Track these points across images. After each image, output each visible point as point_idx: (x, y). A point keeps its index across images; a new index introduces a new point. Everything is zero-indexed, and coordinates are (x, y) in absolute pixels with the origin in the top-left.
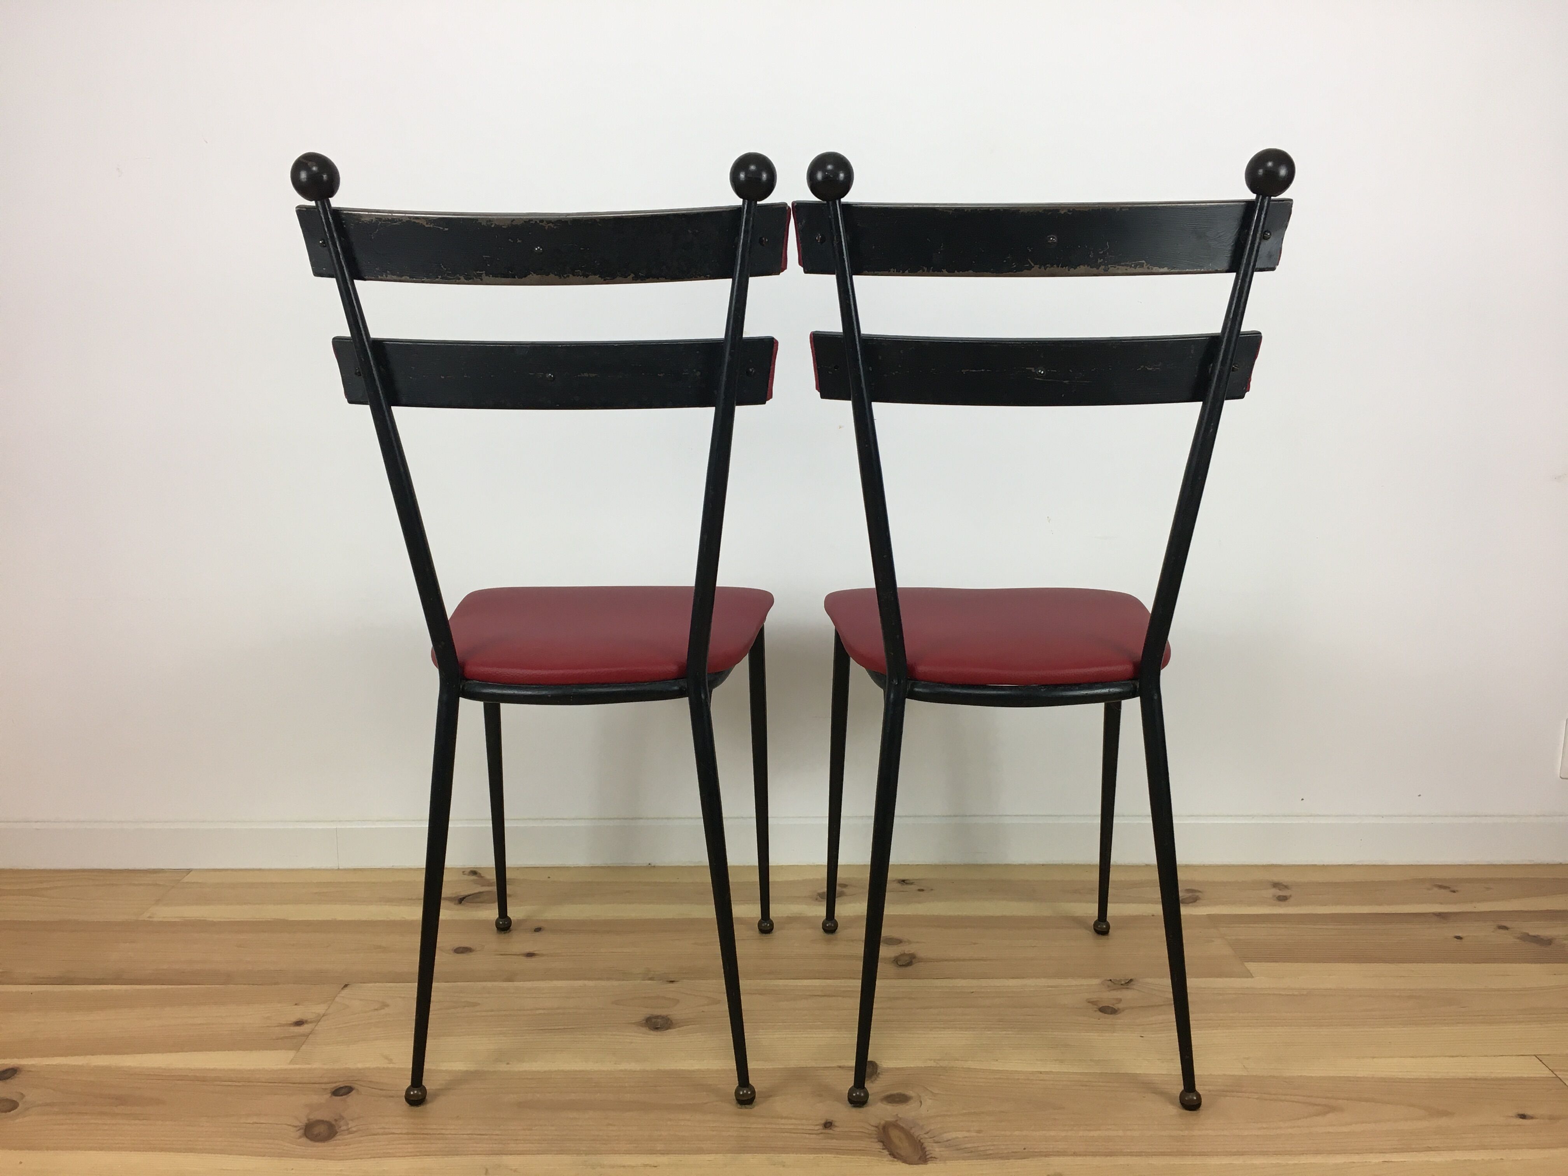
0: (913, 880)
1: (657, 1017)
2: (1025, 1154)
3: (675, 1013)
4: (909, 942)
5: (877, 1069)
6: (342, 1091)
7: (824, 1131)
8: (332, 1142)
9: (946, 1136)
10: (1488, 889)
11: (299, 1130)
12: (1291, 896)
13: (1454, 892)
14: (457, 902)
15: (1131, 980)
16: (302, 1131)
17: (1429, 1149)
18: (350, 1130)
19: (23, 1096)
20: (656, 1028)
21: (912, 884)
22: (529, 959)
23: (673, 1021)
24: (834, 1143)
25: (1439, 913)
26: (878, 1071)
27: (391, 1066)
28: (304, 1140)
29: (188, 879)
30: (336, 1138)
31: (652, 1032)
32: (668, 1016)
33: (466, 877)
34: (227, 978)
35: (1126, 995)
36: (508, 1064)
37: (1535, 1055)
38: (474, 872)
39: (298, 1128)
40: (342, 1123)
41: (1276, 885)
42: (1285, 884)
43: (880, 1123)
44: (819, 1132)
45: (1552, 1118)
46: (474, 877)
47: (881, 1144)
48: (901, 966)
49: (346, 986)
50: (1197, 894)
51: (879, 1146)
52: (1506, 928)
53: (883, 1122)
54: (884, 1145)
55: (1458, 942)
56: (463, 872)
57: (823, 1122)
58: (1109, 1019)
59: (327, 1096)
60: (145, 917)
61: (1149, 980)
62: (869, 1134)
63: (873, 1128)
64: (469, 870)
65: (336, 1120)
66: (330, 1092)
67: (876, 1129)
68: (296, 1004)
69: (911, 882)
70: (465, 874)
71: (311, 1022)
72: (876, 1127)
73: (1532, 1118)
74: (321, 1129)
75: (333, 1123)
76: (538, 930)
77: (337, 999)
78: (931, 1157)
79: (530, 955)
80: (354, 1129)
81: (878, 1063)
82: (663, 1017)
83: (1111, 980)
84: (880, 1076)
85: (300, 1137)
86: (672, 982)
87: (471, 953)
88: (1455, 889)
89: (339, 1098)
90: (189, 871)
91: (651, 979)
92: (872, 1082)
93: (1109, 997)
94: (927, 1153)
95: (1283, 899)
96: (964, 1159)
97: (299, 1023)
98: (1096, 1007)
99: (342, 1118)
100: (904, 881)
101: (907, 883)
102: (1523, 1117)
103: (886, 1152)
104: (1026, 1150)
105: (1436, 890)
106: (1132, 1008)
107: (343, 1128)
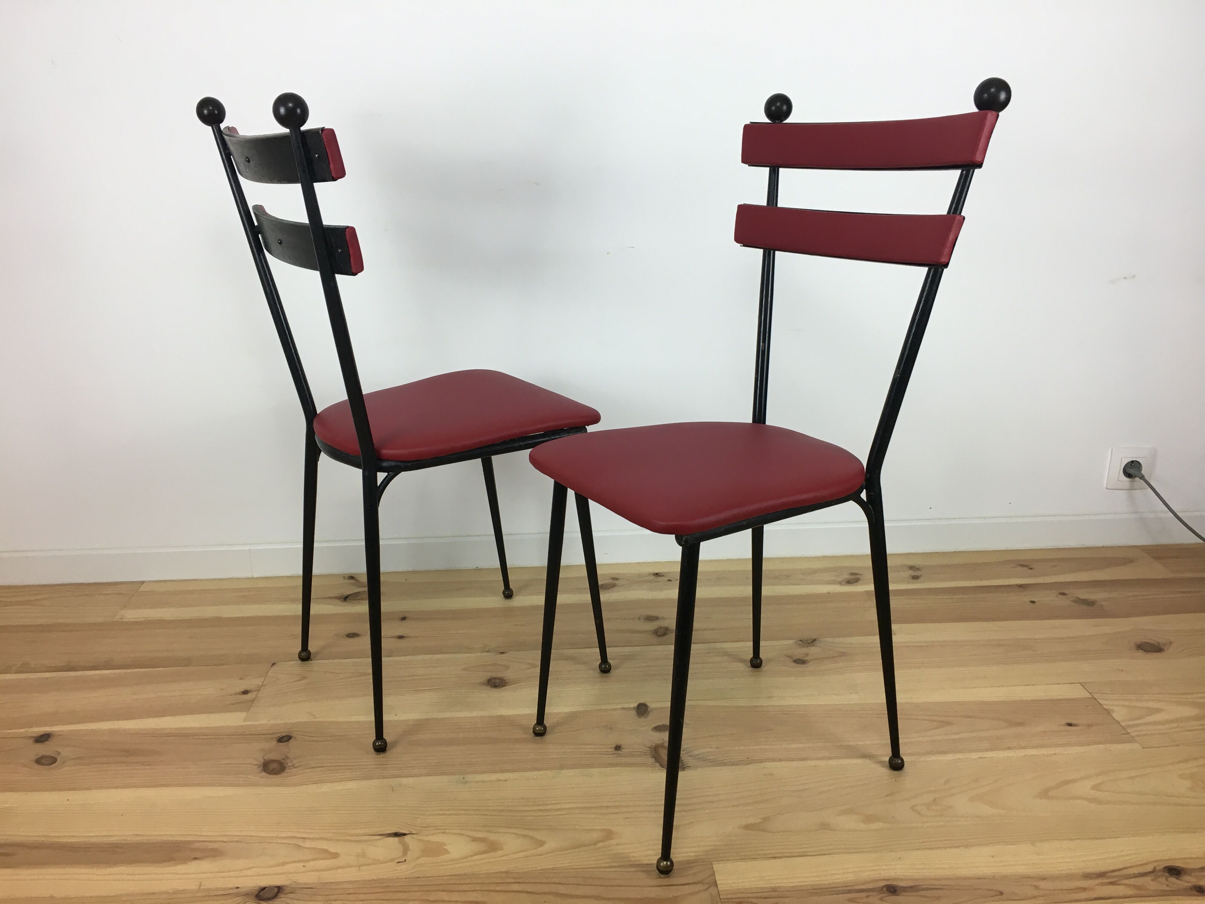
0: (665, 573)
1: (495, 678)
2: (749, 761)
3: (507, 675)
4: (663, 619)
5: (647, 709)
6: (284, 739)
7: (616, 752)
8: (283, 775)
9: (696, 753)
10: (1054, 566)
11: (259, 767)
12: (921, 575)
13: (1031, 569)
14: (343, 600)
15: (815, 640)
16: (261, 768)
17: (1009, 748)
18: (295, 766)
19: (59, 753)
20: (495, 686)
21: (663, 576)
22: (400, 640)
23: (507, 681)
24: (623, 760)
25: (1021, 585)
26: (649, 710)
27: (316, 720)
28: (264, 774)
29: (143, 588)
30: (285, 772)
31: (493, 689)
32: (504, 678)
33: (347, 581)
34: (187, 662)
35: (813, 651)
36: (396, 715)
37: (1080, 683)
38: (351, 577)
39: (258, 766)
40: (288, 761)
41: (911, 568)
42: (917, 567)
43: (652, 745)
44: (612, 753)
45: (1089, 726)
46: (352, 581)
47: (654, 759)
48: (659, 636)
49: (274, 664)
50: (858, 576)
51: (652, 760)
52: (1063, 594)
53: (654, 745)
54: (656, 760)
55: (1032, 605)
56: (344, 577)
57: (614, 746)
58: (800, 668)
59: (275, 743)
60: (117, 618)
61: (828, 640)
62: (646, 753)
63: (647, 749)
64: (348, 576)
65: (284, 759)
66: (276, 740)
67: (650, 749)
68: (241, 679)
69: (663, 574)
70: (345, 579)
71: (254, 691)
72: (650, 748)
73: (1076, 725)
74: (274, 766)
75: (282, 761)
76: (404, 619)
77: (268, 675)
78: (687, 766)
79: (401, 637)
80: (297, 765)
81: (648, 704)
82: (499, 679)
83: (801, 640)
84: (650, 713)
85: (261, 772)
86: (502, 653)
87: (358, 638)
88: (1032, 567)
89: (282, 744)
90: (143, 582)
91: (488, 651)
92: (645, 718)
93: (800, 652)
94: (685, 764)
95: (915, 578)
96: (709, 766)
97: (245, 692)
98: (791, 659)
99: (287, 757)
100: (657, 574)
101: (659, 576)
102: (1070, 725)
103: (657, 764)
104: (749, 759)
105: (1020, 568)
106: (816, 659)
107: (289, 764)
